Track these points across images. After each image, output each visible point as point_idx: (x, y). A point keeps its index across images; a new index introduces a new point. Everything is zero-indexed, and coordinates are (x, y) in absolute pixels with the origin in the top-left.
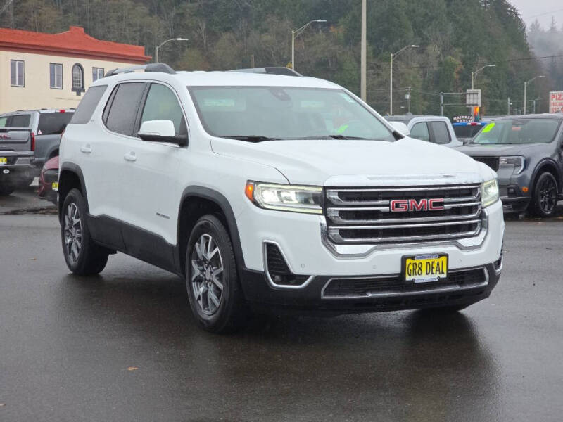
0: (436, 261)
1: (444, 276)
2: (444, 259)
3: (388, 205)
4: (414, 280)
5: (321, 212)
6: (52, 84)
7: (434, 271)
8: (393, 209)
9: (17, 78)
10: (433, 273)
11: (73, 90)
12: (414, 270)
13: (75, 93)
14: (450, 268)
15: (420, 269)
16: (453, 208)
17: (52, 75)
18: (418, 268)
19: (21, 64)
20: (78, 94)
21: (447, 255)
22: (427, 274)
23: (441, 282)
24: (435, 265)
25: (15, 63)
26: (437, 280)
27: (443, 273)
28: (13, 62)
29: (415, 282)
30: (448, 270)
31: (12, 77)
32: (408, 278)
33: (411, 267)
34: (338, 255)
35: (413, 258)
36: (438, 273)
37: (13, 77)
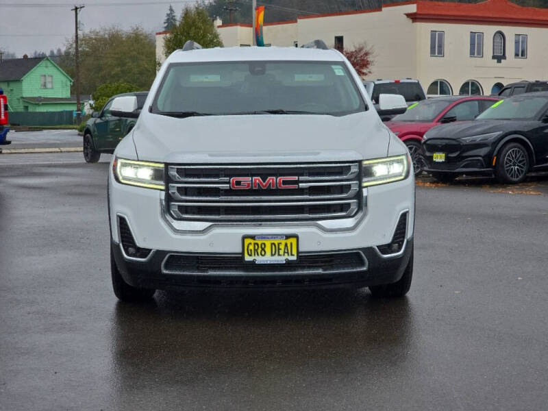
0: (283, 242)
1: (295, 258)
2: (294, 241)
3: (229, 183)
4: (255, 260)
5: (163, 188)
6: (472, 53)
7: (281, 252)
8: (233, 186)
9: (437, 47)
10: (279, 255)
11: (494, 57)
12: (256, 250)
13: (496, 61)
14: (301, 250)
15: (263, 249)
16: (311, 187)
17: (472, 44)
18: (260, 249)
19: (442, 34)
20: (499, 61)
21: (296, 237)
22: (272, 255)
23: (289, 265)
24: (282, 247)
25: (435, 34)
26: (284, 262)
27: (292, 255)
28: (433, 33)
29: (256, 262)
30: (298, 252)
31: (431, 48)
32: (247, 258)
33: (251, 247)
34: (176, 231)
35: (253, 237)
36: (286, 254)
37: (433, 48)
